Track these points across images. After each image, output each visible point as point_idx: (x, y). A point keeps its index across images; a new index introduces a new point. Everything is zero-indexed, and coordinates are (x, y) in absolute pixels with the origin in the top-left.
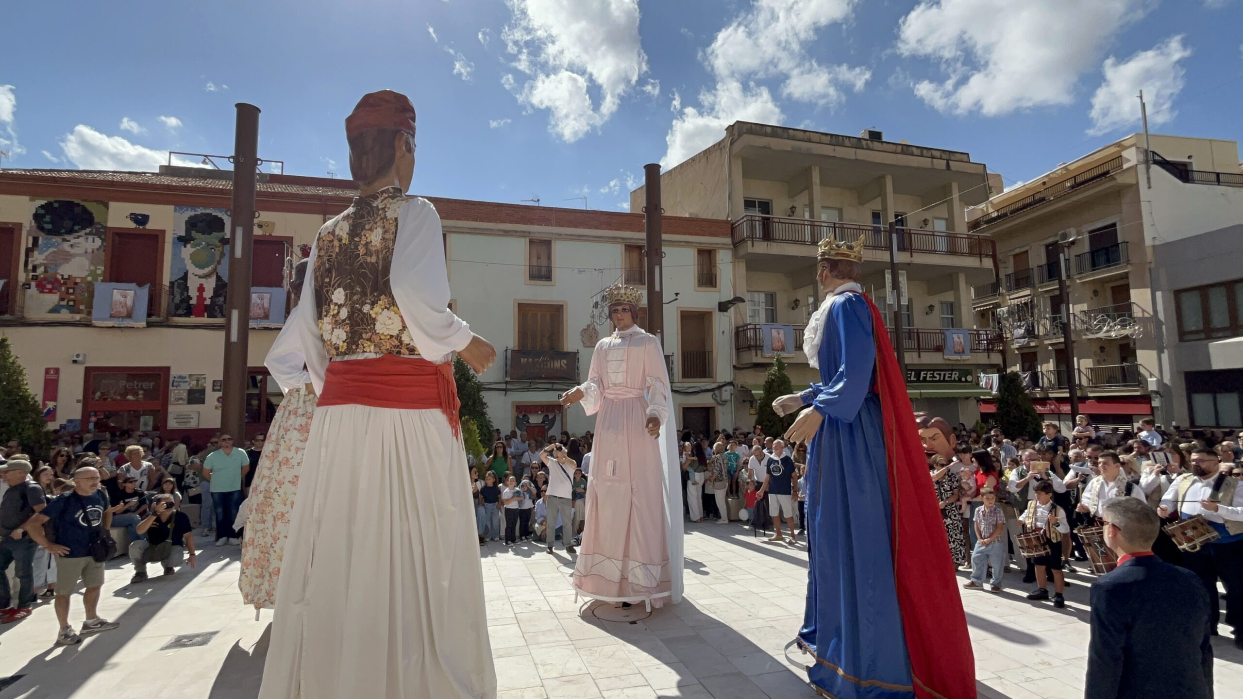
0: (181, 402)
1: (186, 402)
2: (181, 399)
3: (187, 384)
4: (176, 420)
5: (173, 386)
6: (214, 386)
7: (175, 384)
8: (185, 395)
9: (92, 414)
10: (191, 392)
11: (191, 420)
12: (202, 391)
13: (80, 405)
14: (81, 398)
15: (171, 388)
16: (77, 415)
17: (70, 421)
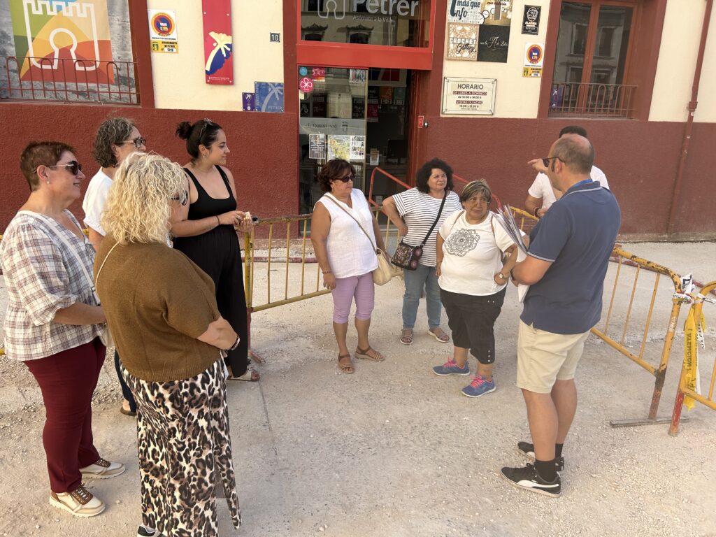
0: (466, 54)
1: (474, 55)
2: (466, 46)
3: (479, 10)
4: (456, 97)
5: (453, 14)
6: (525, 19)
7: (457, 8)
8: (473, 37)
9: (304, 71)
10: (485, 31)
11: (483, 98)
12: (504, 31)
13: (279, 47)
14: (279, 28)
15: (449, 17)
16: (274, 73)
17: (262, 88)
